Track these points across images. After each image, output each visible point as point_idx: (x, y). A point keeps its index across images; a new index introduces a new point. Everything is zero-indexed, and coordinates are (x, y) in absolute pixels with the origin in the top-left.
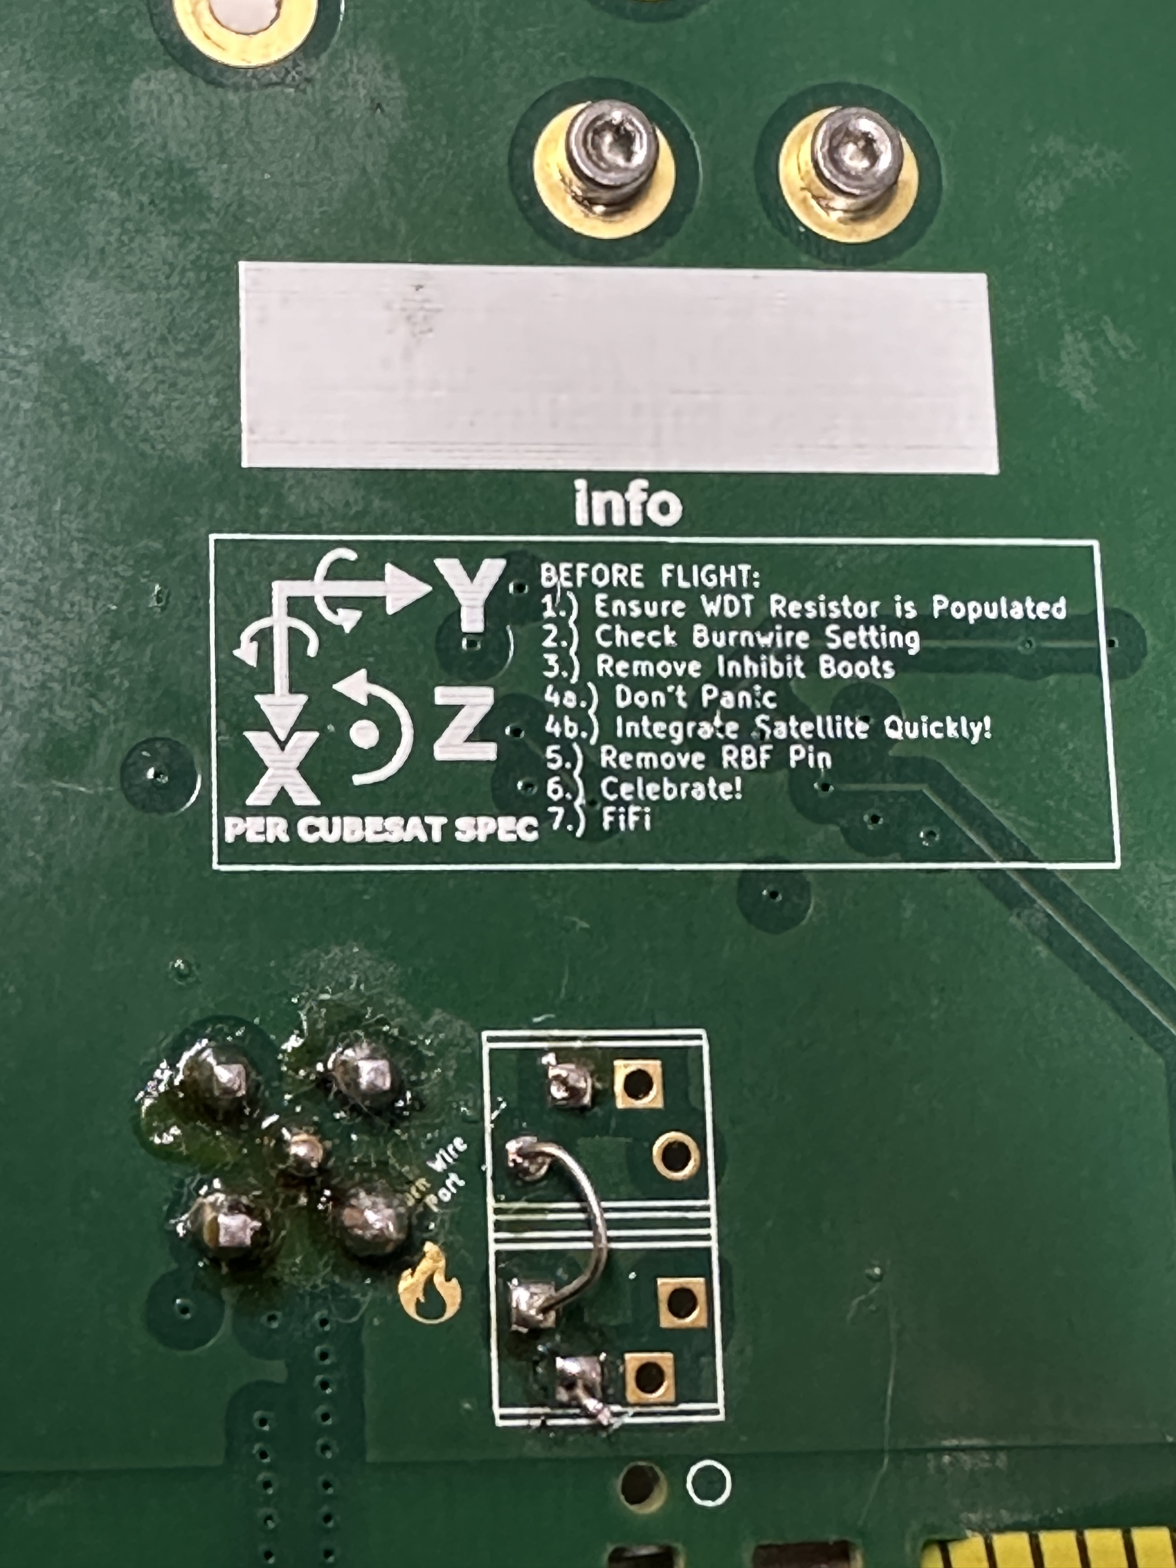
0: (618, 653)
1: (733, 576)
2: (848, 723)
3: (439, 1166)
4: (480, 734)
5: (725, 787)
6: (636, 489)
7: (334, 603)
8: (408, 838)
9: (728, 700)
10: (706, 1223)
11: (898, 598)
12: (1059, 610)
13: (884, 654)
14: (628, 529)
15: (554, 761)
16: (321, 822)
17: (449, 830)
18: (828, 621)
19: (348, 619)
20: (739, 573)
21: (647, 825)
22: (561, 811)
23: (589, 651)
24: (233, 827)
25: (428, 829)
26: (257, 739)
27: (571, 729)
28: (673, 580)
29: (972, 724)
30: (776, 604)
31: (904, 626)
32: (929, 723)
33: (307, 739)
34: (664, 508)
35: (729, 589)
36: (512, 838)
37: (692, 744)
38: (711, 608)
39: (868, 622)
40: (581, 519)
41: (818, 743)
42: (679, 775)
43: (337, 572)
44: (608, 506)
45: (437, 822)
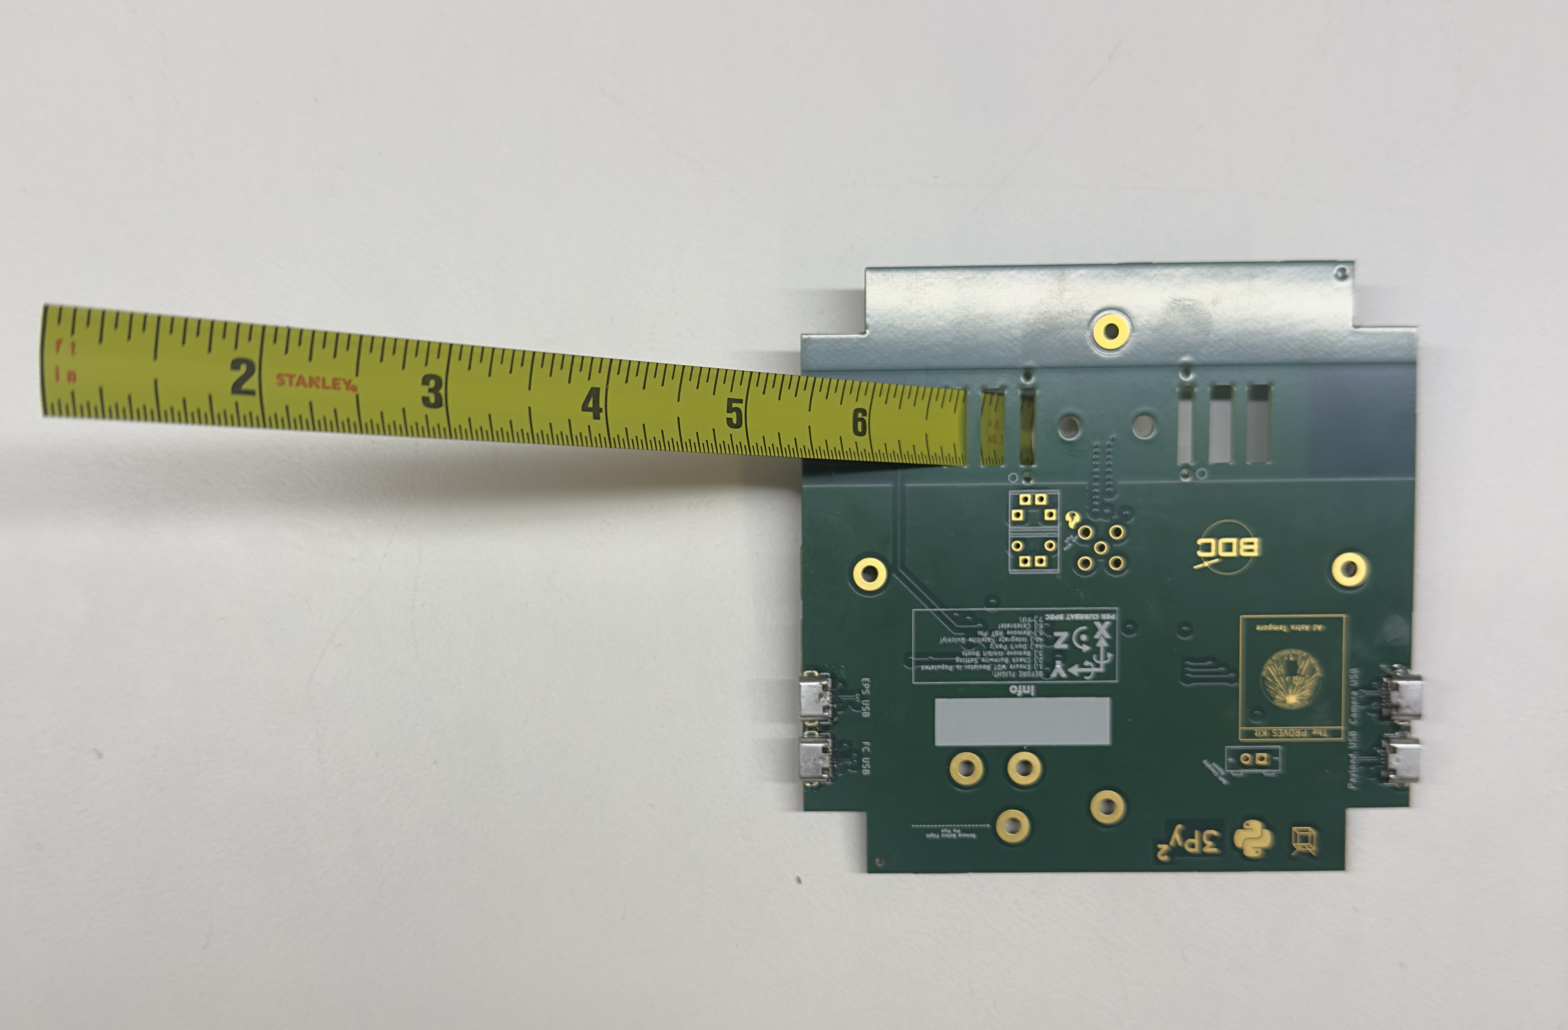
1: (998, 674)
14: (1022, 685)
16: (1094, 618)
20: (997, 674)
36: (1051, 615)
44: (1026, 689)
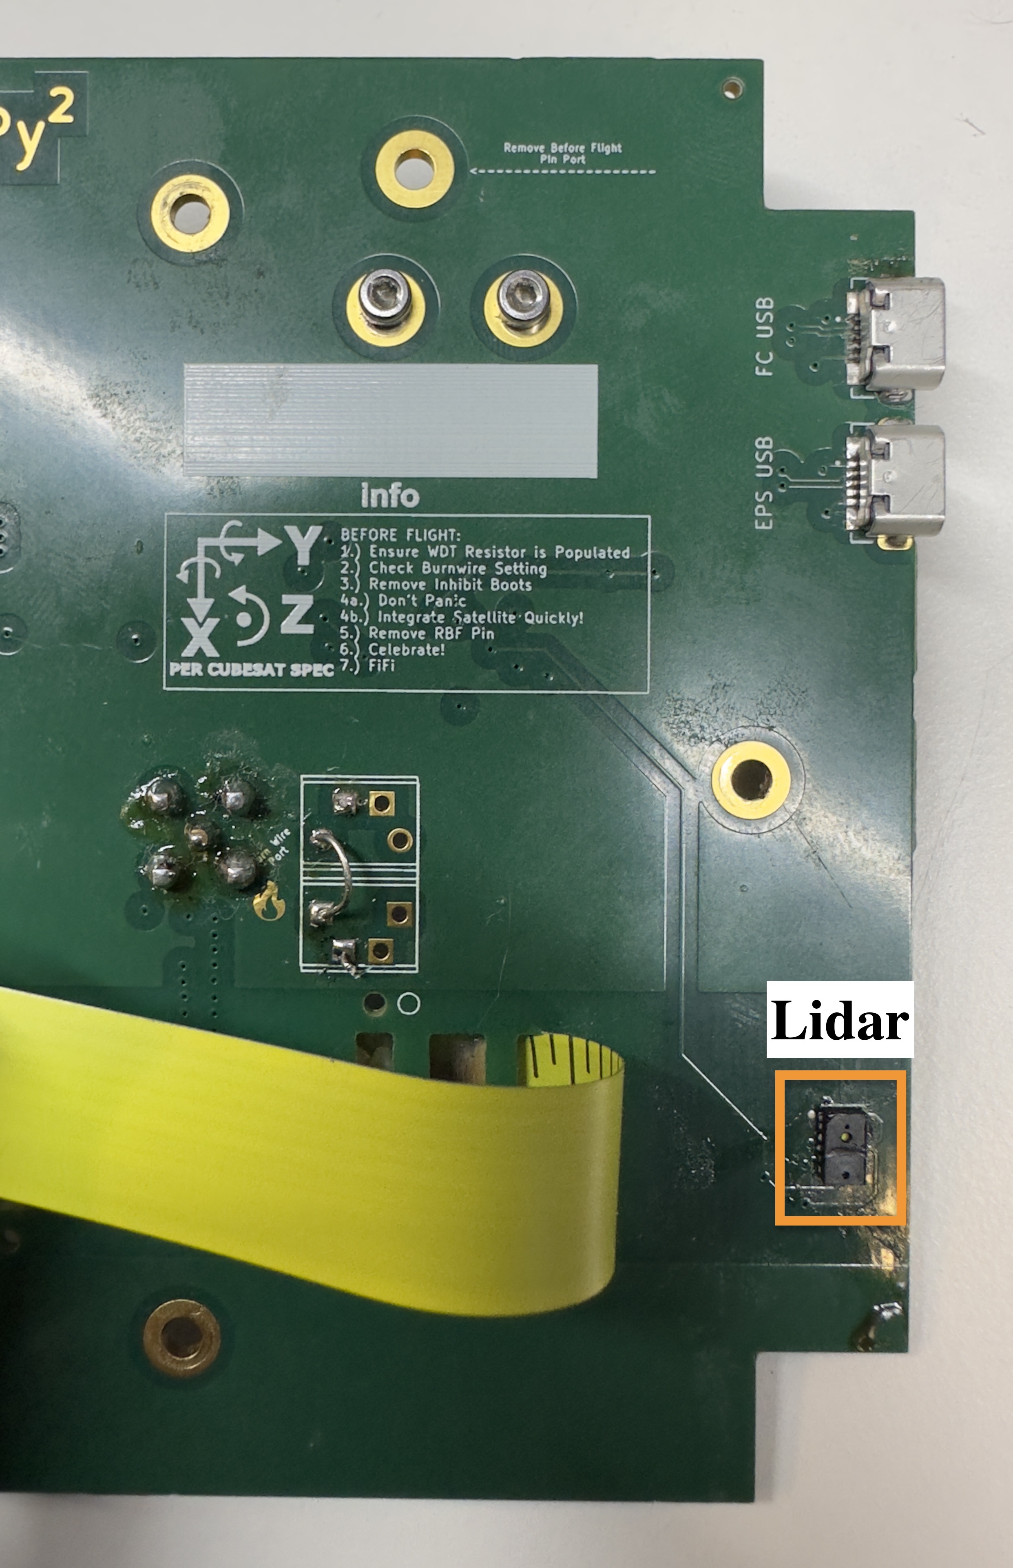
0: (381, 577)
2: (505, 615)
3: (276, 842)
4: (305, 620)
5: (436, 649)
6: (395, 486)
7: (230, 550)
8: (265, 674)
9: (439, 602)
10: (414, 874)
11: (536, 547)
12: (626, 554)
13: (526, 578)
15: (344, 634)
17: (287, 670)
18: (497, 559)
19: (237, 558)
21: (393, 669)
22: (347, 661)
23: (365, 576)
24: (174, 668)
25: (276, 670)
26: (188, 622)
27: (354, 618)
28: (413, 537)
29: (573, 617)
30: (469, 551)
31: (539, 562)
32: (549, 615)
33: (213, 622)
34: (410, 498)
35: (443, 542)
37: (419, 626)
38: (433, 553)
39: (518, 560)
40: (365, 503)
41: (488, 626)
42: (410, 642)
43: (231, 533)
45: (281, 666)
